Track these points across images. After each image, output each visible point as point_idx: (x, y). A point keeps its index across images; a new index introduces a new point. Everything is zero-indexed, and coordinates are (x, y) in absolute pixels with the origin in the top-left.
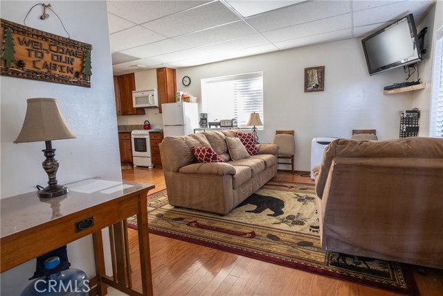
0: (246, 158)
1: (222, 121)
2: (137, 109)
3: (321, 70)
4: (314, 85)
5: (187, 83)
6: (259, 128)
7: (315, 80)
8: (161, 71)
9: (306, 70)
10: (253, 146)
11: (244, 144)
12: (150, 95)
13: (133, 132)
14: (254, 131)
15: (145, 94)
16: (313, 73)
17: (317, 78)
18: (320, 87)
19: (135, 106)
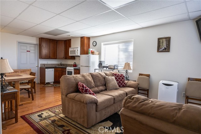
0: (116, 89)
1: (110, 66)
2: (71, 56)
3: (168, 40)
4: (163, 48)
5: (94, 45)
6: (130, 71)
7: (164, 45)
8: (82, 38)
9: (159, 39)
10: (123, 82)
11: (117, 80)
12: (77, 50)
13: (67, 68)
14: (127, 72)
15: (75, 49)
16: (163, 41)
17: (165, 44)
18: (167, 49)
19: (70, 55)
